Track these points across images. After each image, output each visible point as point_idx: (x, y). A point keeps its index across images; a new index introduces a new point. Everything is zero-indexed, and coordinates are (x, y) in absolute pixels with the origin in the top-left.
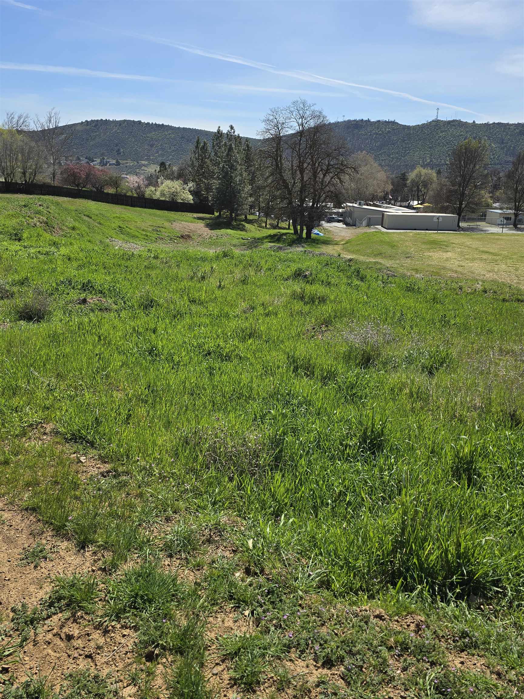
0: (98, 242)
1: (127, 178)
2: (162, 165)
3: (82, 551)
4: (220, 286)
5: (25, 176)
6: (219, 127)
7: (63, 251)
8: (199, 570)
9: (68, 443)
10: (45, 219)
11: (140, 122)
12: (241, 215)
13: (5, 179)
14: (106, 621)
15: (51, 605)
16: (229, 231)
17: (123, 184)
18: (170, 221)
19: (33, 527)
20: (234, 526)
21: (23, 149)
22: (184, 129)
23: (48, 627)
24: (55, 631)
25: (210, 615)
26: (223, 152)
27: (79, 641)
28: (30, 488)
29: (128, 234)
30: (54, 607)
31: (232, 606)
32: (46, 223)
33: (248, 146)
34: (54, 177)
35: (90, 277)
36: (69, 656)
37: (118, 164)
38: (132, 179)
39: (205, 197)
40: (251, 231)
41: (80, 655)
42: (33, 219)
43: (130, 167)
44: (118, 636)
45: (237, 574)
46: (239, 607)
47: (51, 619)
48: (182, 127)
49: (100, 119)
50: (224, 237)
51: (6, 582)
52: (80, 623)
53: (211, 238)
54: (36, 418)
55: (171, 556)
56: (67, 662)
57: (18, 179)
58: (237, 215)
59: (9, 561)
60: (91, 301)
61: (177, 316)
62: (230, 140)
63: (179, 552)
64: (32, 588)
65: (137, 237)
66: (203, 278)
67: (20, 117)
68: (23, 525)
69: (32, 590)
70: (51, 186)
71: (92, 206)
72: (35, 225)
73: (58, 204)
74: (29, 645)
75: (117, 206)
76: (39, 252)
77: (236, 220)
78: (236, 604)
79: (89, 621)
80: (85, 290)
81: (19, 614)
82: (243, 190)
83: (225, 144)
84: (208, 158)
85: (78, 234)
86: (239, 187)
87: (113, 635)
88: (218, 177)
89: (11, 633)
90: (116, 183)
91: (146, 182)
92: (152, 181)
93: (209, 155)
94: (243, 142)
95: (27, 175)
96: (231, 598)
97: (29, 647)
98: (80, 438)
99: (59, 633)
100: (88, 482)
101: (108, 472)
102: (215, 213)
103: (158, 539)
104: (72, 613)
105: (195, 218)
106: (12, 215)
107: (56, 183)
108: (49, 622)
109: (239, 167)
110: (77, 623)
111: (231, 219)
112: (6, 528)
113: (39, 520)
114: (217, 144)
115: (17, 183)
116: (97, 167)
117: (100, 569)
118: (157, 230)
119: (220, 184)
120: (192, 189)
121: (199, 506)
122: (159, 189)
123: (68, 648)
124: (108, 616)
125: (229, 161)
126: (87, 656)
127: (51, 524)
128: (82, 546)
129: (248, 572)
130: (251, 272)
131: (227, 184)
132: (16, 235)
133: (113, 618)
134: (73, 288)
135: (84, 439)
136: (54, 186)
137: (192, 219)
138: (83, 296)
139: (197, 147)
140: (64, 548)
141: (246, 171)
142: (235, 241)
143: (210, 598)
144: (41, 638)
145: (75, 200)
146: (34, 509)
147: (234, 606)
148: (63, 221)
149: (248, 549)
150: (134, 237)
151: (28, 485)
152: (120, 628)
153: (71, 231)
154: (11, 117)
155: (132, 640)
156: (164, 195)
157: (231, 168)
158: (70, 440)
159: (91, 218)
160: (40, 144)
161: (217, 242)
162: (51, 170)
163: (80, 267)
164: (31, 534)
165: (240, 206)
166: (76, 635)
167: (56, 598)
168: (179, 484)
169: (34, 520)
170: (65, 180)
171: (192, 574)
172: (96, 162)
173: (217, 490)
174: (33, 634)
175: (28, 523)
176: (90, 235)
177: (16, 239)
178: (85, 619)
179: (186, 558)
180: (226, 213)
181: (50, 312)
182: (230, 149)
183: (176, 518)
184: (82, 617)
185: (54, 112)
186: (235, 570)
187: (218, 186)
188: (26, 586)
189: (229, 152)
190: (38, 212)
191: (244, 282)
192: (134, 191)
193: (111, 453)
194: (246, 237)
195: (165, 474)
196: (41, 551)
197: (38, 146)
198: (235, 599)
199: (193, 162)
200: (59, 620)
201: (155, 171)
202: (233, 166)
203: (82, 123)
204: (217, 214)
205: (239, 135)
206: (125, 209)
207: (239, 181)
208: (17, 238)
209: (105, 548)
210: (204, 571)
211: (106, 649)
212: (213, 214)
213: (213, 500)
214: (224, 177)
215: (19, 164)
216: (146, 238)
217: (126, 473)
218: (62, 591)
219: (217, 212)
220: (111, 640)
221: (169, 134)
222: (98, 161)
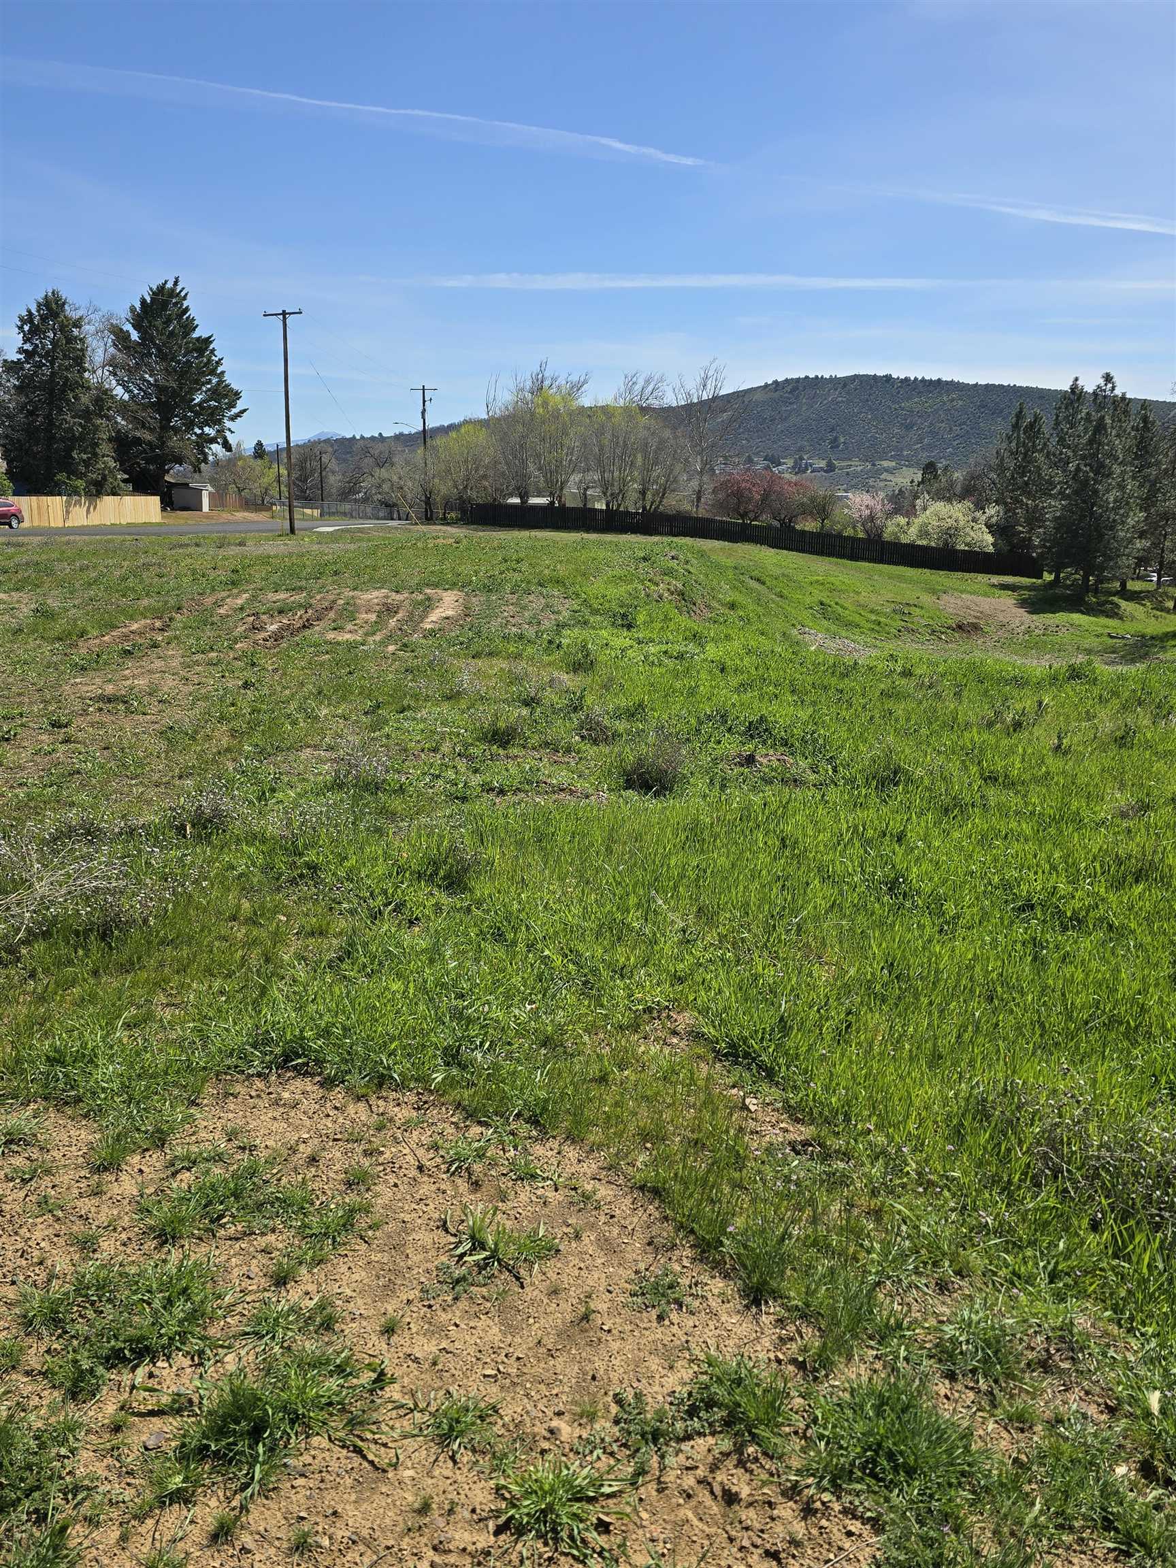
0: (778, 636)
1: (846, 497)
2: (930, 468)
3: (754, 1310)
4: (1059, 746)
5: (644, 499)
6: (1076, 379)
7: (712, 651)
8: (1022, 1430)
9: (720, 1060)
10: (680, 586)
11: (888, 378)
12: (1109, 580)
13: (607, 505)
14: (808, 1487)
15: (692, 1412)
16: (1076, 617)
17: (837, 512)
18: (933, 592)
19: (655, 1230)
20: (1108, 1346)
21: (646, 445)
22: (988, 387)
23: (688, 1458)
24: (700, 1473)
25: (1053, 1551)
26: (1079, 436)
27: (752, 1513)
28: (649, 1145)
29: (838, 619)
30: (699, 1418)
31: (1111, 1545)
32: (682, 594)
33: (1145, 419)
34: (699, 499)
35: (765, 709)
36: (731, 1540)
37: (830, 468)
38: (858, 500)
39: (1024, 539)
40: (1133, 618)
41: (756, 1547)
42: (657, 585)
43: (856, 475)
44: (835, 1530)
45: (1121, 1470)
46: (1128, 1555)
47: (692, 1443)
48: (982, 382)
49: (803, 376)
50: (1064, 630)
51: (604, 1336)
52: (751, 1472)
53: (1028, 631)
54: (658, 995)
55: (951, 1376)
56: (726, 1552)
57: (631, 504)
58: (1100, 580)
59: (610, 1292)
60: (765, 761)
61: (952, 809)
62: (1101, 407)
63: (974, 1371)
64: (654, 1363)
65: (857, 626)
66: (1017, 726)
67: (648, 382)
68: (635, 1220)
69: (654, 1367)
70: (691, 518)
71: (768, 558)
72: (661, 597)
73: (702, 554)
74: (649, 1486)
75: (820, 558)
76: (666, 652)
77: (1096, 591)
78: (1122, 1544)
79: (772, 1475)
80: (752, 737)
81: (630, 1413)
82: (1123, 523)
83: (1088, 418)
84: (1042, 450)
85: (741, 618)
86: (1112, 516)
87: (824, 1523)
88: (1061, 493)
89: (615, 1447)
90: (822, 509)
91: (889, 507)
92: (902, 504)
93: (1045, 444)
94: (1133, 410)
95: (649, 496)
96: (1108, 1524)
97: (649, 1490)
98: (747, 1055)
99: (710, 1480)
100: (765, 1158)
101: (805, 1144)
102: (1045, 574)
103: (923, 1328)
104: (735, 1444)
105: (994, 586)
106: (620, 578)
107: (702, 513)
108: (689, 1448)
109: (1117, 470)
110: (746, 1471)
111: (1085, 589)
112: (603, 1219)
113: (666, 1218)
114: (1068, 417)
115: (627, 513)
116: (787, 476)
117: (793, 1361)
118: (903, 611)
119: (1064, 508)
120: (994, 520)
121: (1014, 1273)
122: (916, 521)
123: (729, 1521)
124: (813, 1475)
125: (1095, 455)
126: (768, 1554)
127: (692, 1231)
128: (755, 1296)
129: (1147, 1470)
130: (1143, 718)
131: (1082, 509)
132: (624, 616)
133: (825, 1482)
134: (729, 730)
135: (754, 1059)
136: (697, 519)
137: (987, 589)
138: (748, 748)
139: (1016, 426)
140: (716, 1291)
141: (1134, 478)
142: (1090, 642)
143: (1052, 1509)
144: (672, 1478)
145: (736, 545)
146: (656, 1192)
147: (1115, 1549)
148: (713, 589)
149: (1148, 1414)
150: (849, 625)
151: (645, 1136)
152: (840, 1512)
153: (727, 611)
154: (630, 383)
155: (868, 1549)
156: (927, 534)
157: (1097, 473)
158: (725, 1055)
159: (764, 583)
160: (679, 432)
161: (1045, 642)
162: (694, 484)
163: (743, 687)
164: (649, 1244)
165: (1111, 559)
166: (743, 1495)
167: (702, 1400)
168: (964, 1207)
169: (657, 1214)
170: (721, 506)
171: (1005, 1434)
172: (784, 467)
173: (1061, 1245)
174: (656, 1465)
175: (645, 1218)
176: (765, 620)
177: (623, 626)
178: (762, 1467)
179: (991, 1393)
180: (1072, 575)
181: (684, 777)
182: (1100, 427)
183: (960, 1288)
184: (756, 1460)
185: (714, 366)
186: (1115, 1459)
187: (1058, 514)
188: (641, 1354)
189: (1094, 434)
190: (668, 572)
191: (1123, 740)
192: (859, 526)
193: (811, 1103)
194: (1121, 632)
195: (933, 1177)
196: (671, 1287)
197: (676, 438)
198: (1116, 1530)
199: (1002, 459)
200: (709, 1451)
201: (912, 482)
202: (1102, 465)
203: (766, 385)
204: (1048, 577)
205: (1124, 394)
206: (837, 564)
207: (1115, 501)
208: (625, 622)
209: (804, 1316)
210: (1036, 1438)
211: (810, 1552)
212: (1041, 577)
213: (1050, 1267)
214: (1076, 493)
215: (636, 473)
216: (877, 628)
217: (844, 1154)
218: (715, 1388)
219: (1050, 573)
220: (821, 1534)
221: (952, 400)
222: (790, 462)
